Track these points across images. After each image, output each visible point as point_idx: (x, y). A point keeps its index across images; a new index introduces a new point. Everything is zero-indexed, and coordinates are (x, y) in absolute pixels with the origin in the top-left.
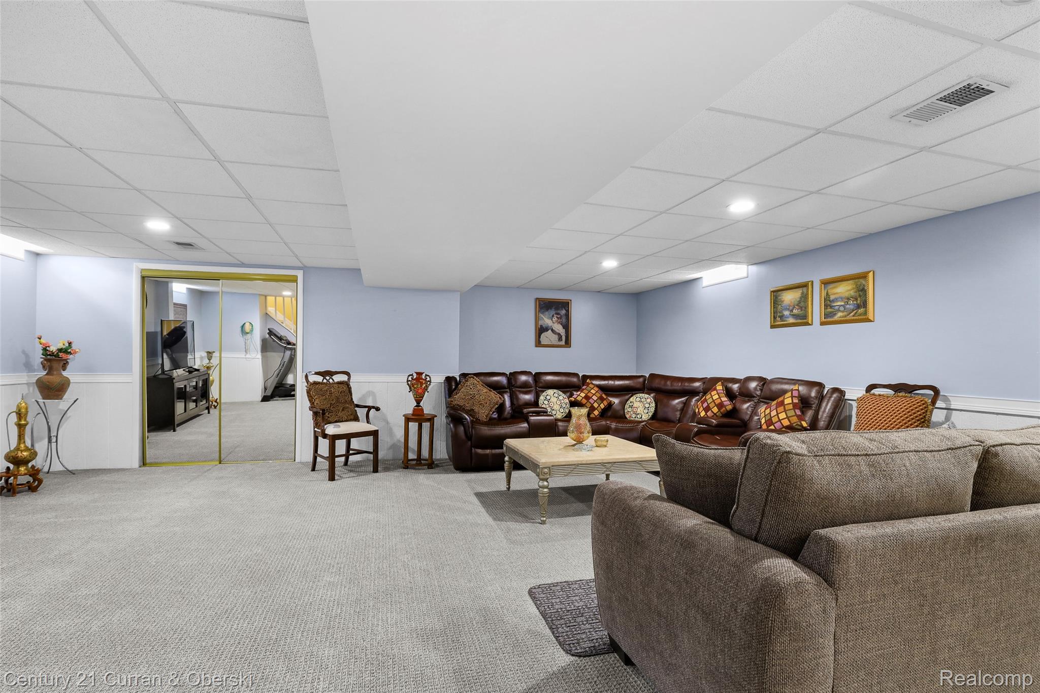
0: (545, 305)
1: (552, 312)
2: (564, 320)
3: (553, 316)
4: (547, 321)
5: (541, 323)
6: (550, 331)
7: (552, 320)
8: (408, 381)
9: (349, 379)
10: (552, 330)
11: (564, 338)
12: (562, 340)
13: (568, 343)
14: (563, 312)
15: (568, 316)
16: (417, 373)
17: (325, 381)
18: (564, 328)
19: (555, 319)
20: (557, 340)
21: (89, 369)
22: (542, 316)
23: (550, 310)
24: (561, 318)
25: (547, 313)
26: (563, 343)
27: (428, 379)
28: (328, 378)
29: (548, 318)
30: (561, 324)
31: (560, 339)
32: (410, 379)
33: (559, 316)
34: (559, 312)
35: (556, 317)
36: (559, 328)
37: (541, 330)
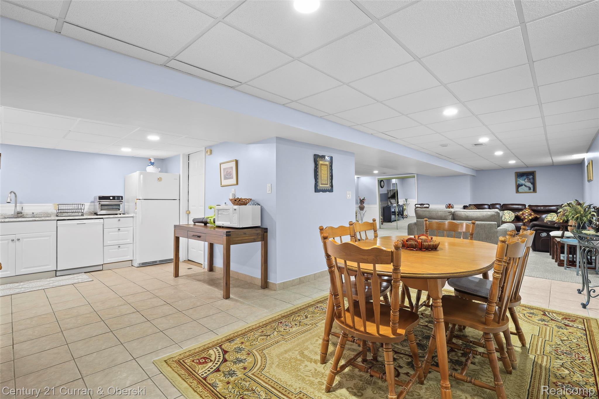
0: (520, 175)
1: (525, 177)
2: (532, 180)
3: (525, 179)
4: (521, 181)
5: (518, 183)
6: (524, 186)
7: (524, 181)
8: (446, 207)
9: (429, 206)
10: (525, 185)
11: (532, 189)
12: (531, 190)
13: (534, 190)
14: (531, 177)
15: (534, 179)
16: (449, 204)
17: (421, 207)
18: (532, 184)
19: (526, 180)
20: (528, 189)
21: (369, 204)
22: (519, 179)
23: (523, 177)
24: (530, 180)
25: (521, 178)
26: (532, 190)
27: (453, 206)
28: (422, 206)
29: (522, 180)
30: (530, 182)
31: (530, 189)
32: (446, 206)
33: (528, 179)
34: (528, 177)
35: (527, 180)
36: (529, 184)
37: (518, 186)
